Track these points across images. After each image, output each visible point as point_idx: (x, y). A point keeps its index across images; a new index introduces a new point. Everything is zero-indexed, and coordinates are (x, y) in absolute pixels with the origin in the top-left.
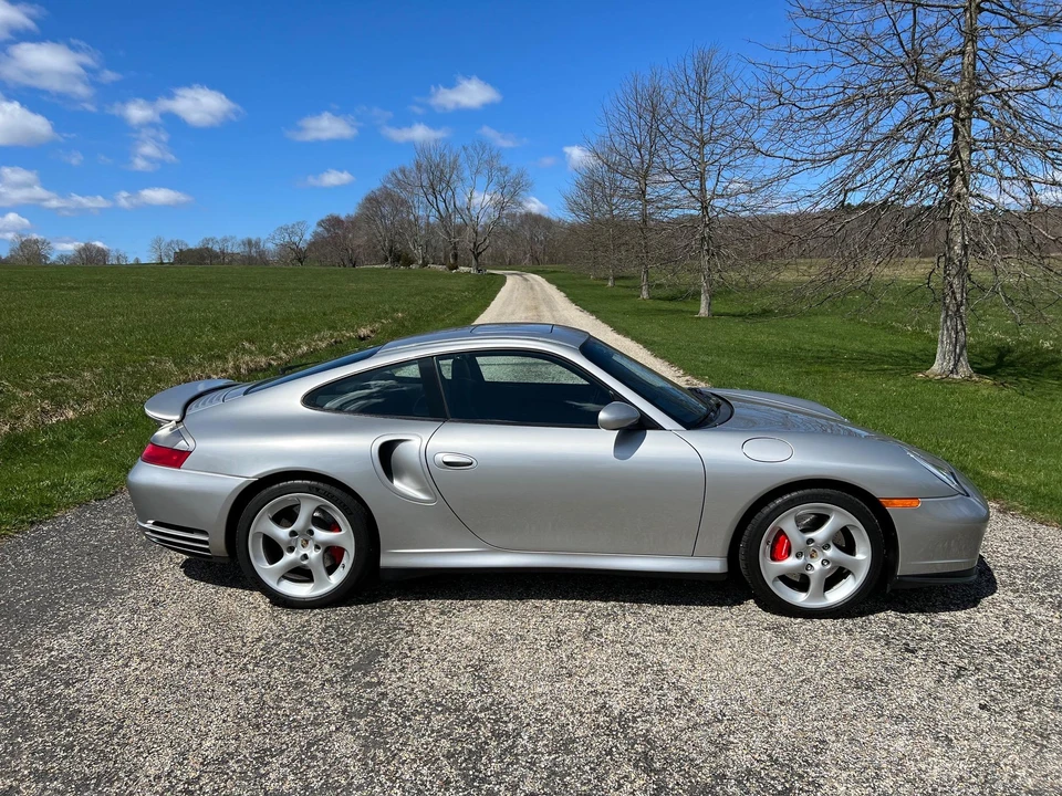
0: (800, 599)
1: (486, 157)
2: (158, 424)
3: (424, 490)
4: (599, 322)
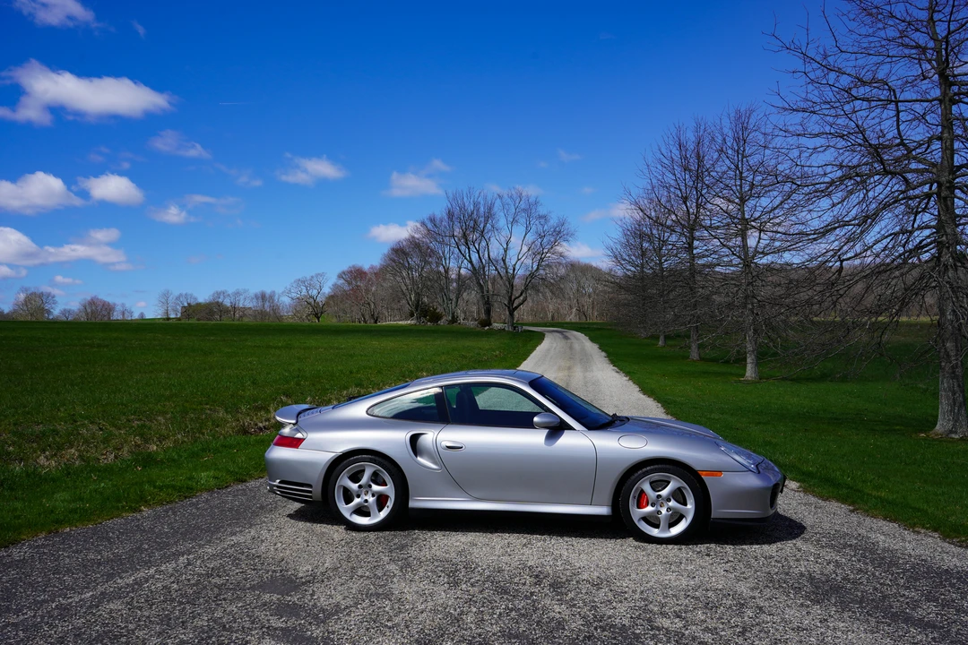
0: (655, 532)
1: (523, 205)
2: (282, 425)
3: (435, 463)
4: (631, 383)
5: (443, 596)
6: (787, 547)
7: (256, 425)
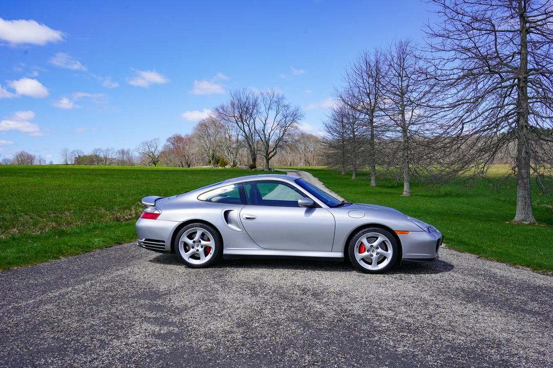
0: (369, 267)
1: (275, 99)
3: (239, 227)
5: (248, 300)
6: (446, 275)
7: (124, 217)
